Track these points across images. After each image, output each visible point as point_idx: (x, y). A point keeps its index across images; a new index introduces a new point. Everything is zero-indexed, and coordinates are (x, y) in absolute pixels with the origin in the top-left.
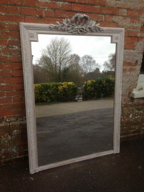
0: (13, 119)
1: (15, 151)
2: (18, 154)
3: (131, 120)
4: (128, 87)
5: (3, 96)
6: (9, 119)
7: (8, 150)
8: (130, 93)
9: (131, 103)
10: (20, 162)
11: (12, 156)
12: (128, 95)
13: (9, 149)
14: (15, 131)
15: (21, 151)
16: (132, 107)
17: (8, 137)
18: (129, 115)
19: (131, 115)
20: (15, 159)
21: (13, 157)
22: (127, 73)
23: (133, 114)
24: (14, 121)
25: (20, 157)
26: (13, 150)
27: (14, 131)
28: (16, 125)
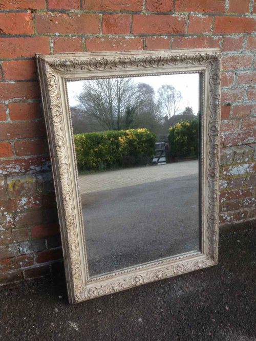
0: (15, 168)
1: (29, 252)
2: (35, 259)
6: (4, 168)
7: (10, 249)
10: (42, 276)
11: (21, 263)
13: (11, 247)
14: (24, 200)
15: (44, 251)
17: (6, 218)
20: (29, 270)
21: (25, 266)
24: (17, 173)
25: (42, 265)
26: (21, 249)
27: (21, 200)
28: (25, 185)
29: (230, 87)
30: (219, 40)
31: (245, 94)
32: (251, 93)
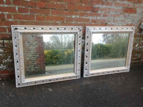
3: (136, 49)
4: (140, 18)
5: (27, 13)
8: (140, 24)
9: (139, 34)
12: (138, 26)
16: (139, 37)
18: (136, 44)
19: (138, 44)
22: (141, 5)
23: (139, 44)
29: (107, 18)
30: (105, 2)
31: (112, 21)
32: (114, 20)
